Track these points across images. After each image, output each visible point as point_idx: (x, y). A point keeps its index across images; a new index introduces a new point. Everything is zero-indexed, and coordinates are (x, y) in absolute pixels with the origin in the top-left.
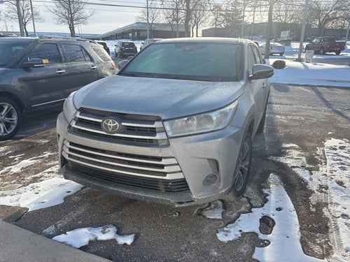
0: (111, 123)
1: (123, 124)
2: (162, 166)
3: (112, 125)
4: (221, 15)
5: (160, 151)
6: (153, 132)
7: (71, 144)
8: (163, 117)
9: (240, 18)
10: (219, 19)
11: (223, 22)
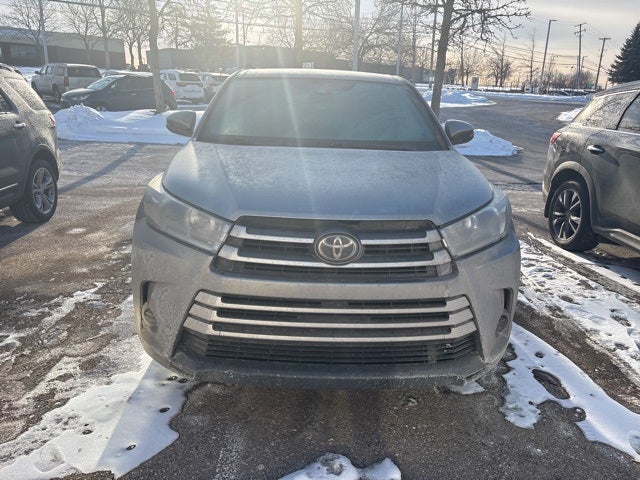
0: (339, 243)
1: (364, 242)
2: (445, 316)
3: (342, 246)
4: (185, 25)
5: (447, 287)
6: (425, 251)
7: (226, 298)
8: (438, 222)
9: (219, 33)
10: (182, 33)
11: (190, 40)
